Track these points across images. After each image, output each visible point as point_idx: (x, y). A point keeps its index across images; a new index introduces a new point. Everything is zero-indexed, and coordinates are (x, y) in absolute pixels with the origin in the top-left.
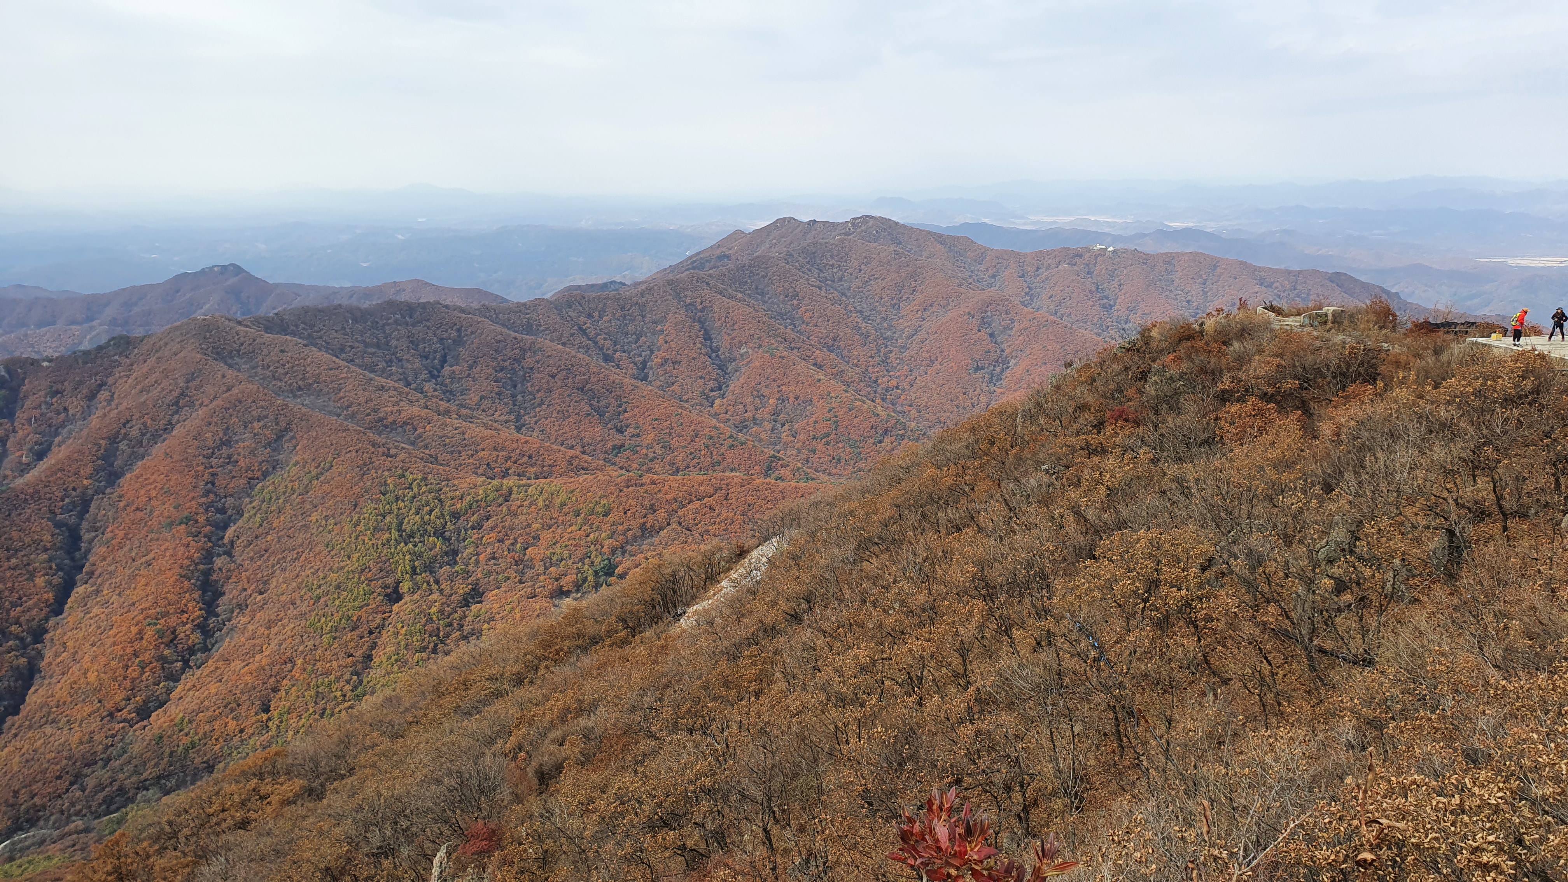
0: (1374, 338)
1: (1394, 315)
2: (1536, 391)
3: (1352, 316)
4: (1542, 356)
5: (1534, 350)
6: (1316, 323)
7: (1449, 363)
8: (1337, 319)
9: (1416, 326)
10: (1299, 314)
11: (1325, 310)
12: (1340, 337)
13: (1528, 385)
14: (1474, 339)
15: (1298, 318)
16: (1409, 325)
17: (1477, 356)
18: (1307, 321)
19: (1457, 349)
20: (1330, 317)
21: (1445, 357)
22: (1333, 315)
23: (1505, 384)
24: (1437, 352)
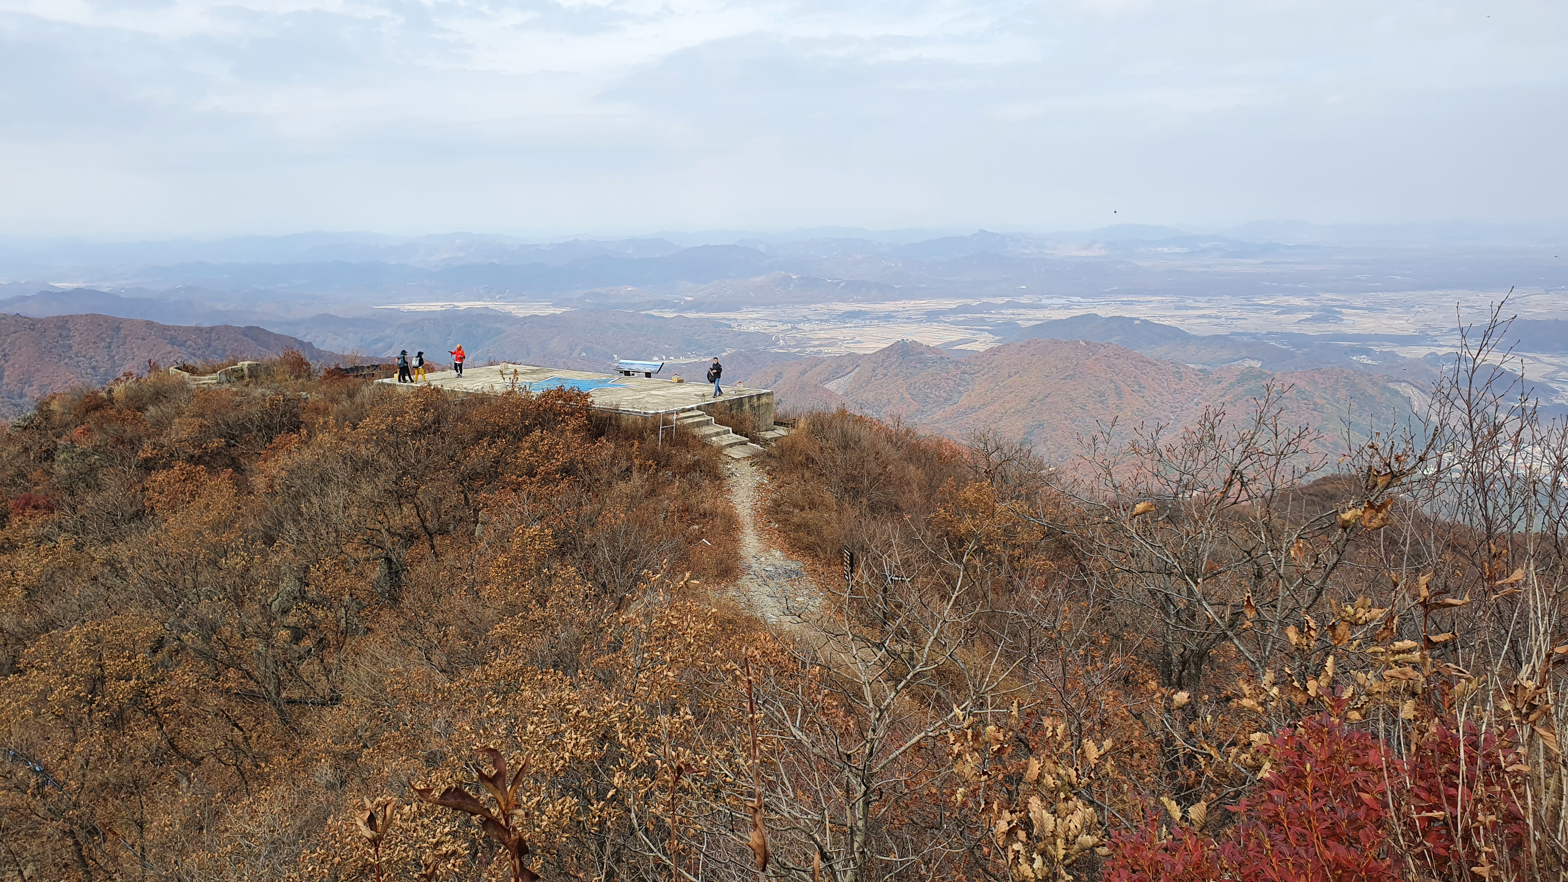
0: (292, 388)
1: (307, 364)
2: (437, 421)
3: (267, 368)
4: (437, 390)
5: (430, 385)
6: (233, 379)
7: (363, 404)
8: (254, 372)
9: (328, 372)
10: (215, 372)
11: (240, 365)
12: (260, 390)
13: (429, 416)
14: (380, 380)
15: (214, 376)
16: (322, 373)
17: (385, 396)
18: (224, 378)
19: (367, 391)
20: (246, 371)
21: (358, 400)
22: (249, 369)
23: (411, 418)
24: (351, 396)
